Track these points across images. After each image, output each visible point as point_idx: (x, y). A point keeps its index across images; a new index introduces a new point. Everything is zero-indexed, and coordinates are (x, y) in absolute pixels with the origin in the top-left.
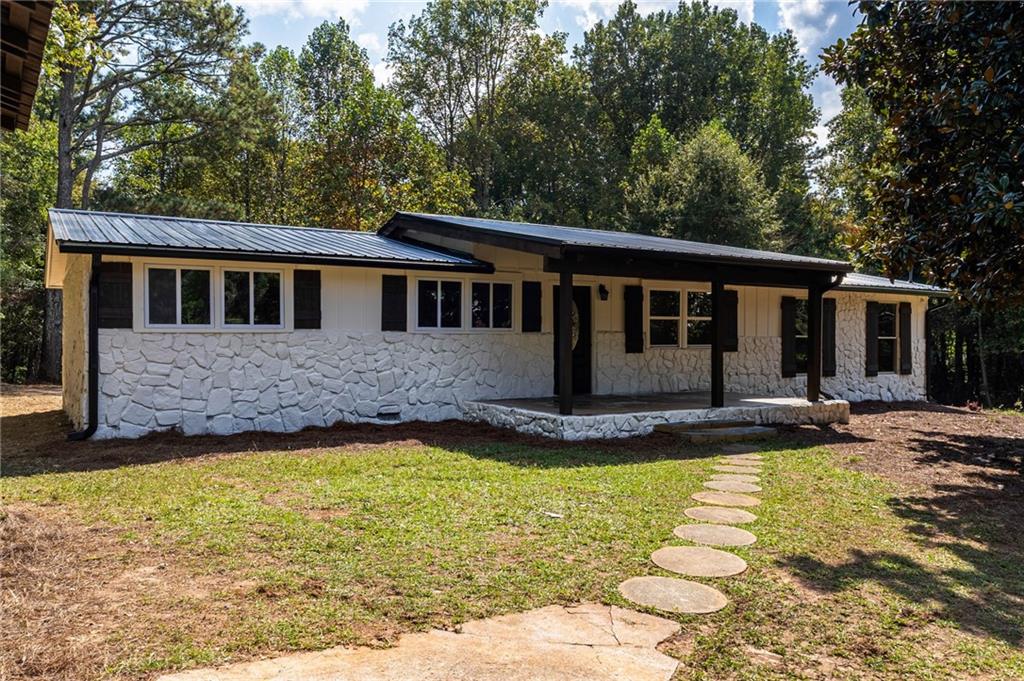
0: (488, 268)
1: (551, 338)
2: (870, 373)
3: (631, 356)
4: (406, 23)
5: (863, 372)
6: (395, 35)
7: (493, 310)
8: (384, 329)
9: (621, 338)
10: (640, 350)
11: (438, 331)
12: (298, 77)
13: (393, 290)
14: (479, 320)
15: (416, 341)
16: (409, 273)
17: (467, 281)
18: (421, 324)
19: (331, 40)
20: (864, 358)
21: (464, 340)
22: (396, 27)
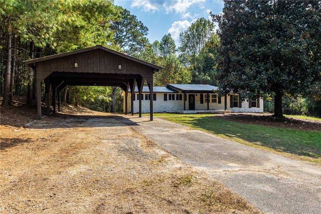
0: (178, 92)
1: (188, 102)
2: (250, 107)
3: (201, 104)
4: (184, 32)
5: (248, 107)
6: (181, 35)
7: (179, 98)
8: (164, 100)
9: (200, 102)
10: (203, 103)
11: (171, 101)
12: (159, 48)
13: (165, 95)
14: (177, 99)
15: (168, 102)
16: (168, 93)
17: (175, 94)
18: (169, 100)
19: (167, 39)
20: (248, 105)
21: (175, 102)
22: (181, 34)
